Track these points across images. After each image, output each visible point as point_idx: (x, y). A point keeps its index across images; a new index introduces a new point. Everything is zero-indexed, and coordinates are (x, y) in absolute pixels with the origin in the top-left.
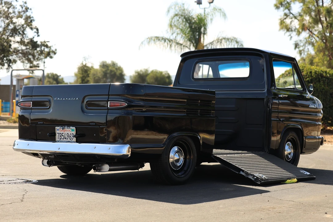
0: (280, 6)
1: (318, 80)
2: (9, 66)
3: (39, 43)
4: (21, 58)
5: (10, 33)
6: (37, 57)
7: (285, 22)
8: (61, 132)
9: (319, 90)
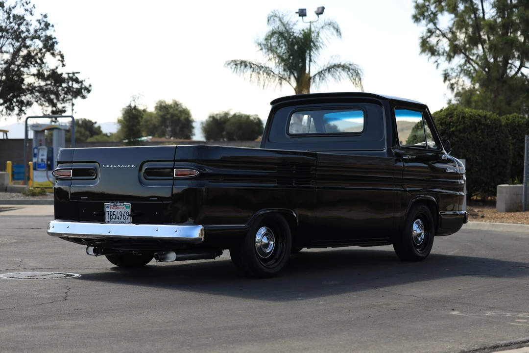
0: (422, 18)
1: (473, 128)
2: (21, 110)
3: (65, 76)
4: (38, 99)
5: (22, 62)
6: (62, 97)
7: (429, 42)
8: (112, 210)
9: (475, 143)
